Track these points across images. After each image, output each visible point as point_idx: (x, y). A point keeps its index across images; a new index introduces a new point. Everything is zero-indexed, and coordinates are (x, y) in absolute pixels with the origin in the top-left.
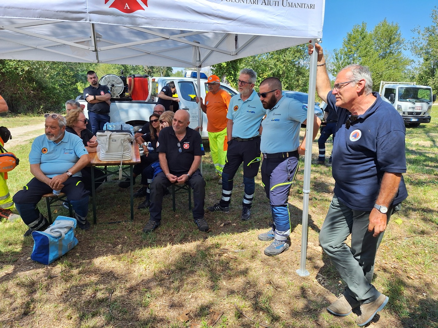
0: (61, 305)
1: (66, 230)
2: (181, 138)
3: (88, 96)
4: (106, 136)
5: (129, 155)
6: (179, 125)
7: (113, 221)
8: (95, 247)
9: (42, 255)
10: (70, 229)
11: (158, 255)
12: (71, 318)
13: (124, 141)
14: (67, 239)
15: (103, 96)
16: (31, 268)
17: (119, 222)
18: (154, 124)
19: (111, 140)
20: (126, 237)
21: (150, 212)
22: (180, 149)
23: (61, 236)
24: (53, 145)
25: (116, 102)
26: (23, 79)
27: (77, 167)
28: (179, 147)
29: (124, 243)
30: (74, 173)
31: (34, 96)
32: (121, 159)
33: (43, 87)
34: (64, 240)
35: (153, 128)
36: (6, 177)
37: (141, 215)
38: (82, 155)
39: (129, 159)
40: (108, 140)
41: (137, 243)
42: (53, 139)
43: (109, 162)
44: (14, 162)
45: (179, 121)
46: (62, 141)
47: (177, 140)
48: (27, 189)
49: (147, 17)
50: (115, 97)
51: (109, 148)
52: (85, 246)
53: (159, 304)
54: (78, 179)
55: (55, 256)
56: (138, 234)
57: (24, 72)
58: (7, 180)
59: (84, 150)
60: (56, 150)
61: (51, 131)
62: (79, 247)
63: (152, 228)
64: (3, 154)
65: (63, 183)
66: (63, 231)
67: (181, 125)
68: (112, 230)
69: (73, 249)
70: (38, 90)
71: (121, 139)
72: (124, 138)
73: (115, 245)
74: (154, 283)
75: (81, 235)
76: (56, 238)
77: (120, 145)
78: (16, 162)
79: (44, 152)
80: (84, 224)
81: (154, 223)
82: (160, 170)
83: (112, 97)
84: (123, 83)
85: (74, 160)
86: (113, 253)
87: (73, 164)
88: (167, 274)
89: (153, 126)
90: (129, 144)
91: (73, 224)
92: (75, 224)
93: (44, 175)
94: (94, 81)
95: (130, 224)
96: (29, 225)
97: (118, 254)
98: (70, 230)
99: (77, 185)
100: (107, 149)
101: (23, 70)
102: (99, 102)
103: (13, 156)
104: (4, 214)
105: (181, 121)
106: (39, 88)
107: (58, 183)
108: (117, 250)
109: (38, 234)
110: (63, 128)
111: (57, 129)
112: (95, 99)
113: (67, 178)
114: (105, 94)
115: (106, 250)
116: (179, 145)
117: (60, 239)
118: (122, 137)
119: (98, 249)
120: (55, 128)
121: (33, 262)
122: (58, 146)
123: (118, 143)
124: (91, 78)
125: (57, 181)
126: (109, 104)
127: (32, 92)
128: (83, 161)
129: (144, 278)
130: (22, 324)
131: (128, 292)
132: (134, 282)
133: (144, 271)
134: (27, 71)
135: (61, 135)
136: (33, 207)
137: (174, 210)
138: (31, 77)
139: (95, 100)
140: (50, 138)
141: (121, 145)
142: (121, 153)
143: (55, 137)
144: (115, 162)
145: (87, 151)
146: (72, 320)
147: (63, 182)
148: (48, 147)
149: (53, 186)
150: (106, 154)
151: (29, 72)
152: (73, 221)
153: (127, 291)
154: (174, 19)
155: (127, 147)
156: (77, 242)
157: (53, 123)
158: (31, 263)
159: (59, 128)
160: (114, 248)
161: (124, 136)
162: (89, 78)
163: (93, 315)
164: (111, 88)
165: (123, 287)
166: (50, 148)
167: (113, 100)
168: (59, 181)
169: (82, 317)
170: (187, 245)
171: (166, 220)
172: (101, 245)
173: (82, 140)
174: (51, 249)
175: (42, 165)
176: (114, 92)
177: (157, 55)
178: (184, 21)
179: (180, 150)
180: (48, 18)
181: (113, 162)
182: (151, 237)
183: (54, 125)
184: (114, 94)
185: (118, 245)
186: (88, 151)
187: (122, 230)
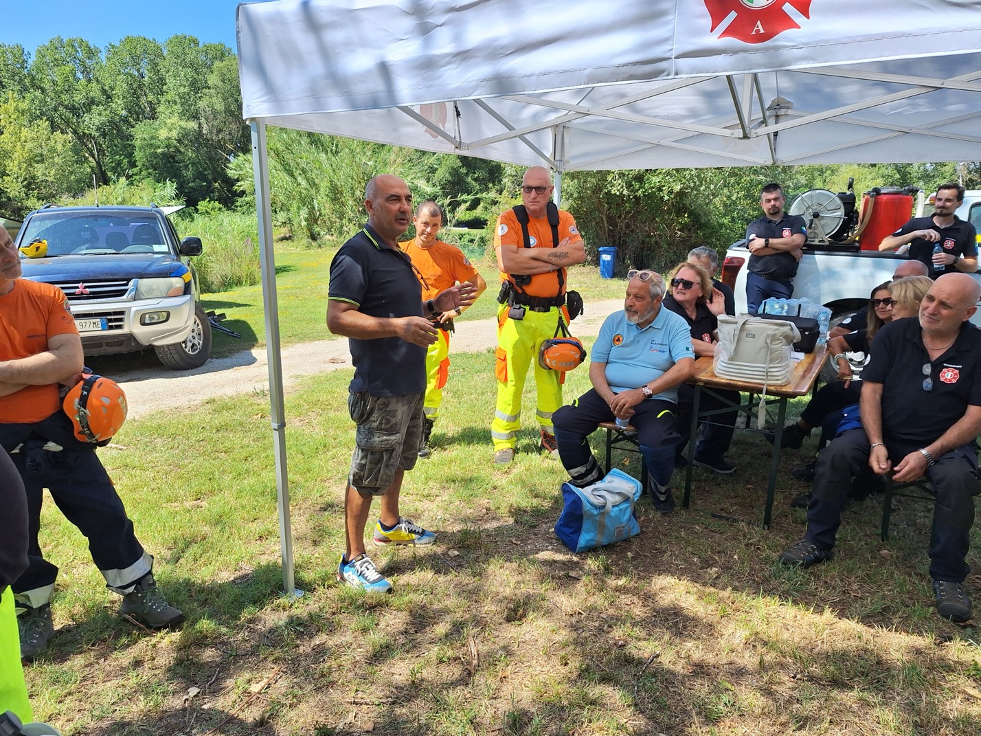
0: (564, 633)
1: (618, 499)
2: (936, 350)
3: (753, 239)
4: (736, 323)
5: (779, 373)
6: (939, 313)
7: (724, 514)
8: (665, 552)
9: (571, 530)
10: (626, 499)
11: (791, 623)
12: (566, 664)
13: (774, 338)
14: (616, 516)
15: (788, 238)
16: (550, 547)
17: (735, 521)
18: (882, 308)
19: (744, 334)
20: (736, 557)
21: (810, 520)
22: (929, 380)
23: (604, 507)
24: (635, 332)
25: (816, 252)
26: (669, 209)
27: (665, 381)
28: (927, 376)
29: (726, 568)
30: (657, 391)
31: (681, 241)
32: (764, 380)
33: (700, 224)
34: (610, 516)
35: (877, 318)
36: (561, 380)
37: (793, 522)
38: (681, 357)
39: (780, 382)
40: (737, 332)
41: (757, 579)
42: (635, 319)
43: (732, 382)
44: (577, 356)
45: (942, 304)
46: (651, 325)
47: (924, 356)
48: (576, 405)
49: (804, 44)
50: (816, 242)
51: (735, 350)
52: (650, 544)
53: (744, 731)
54: (665, 405)
55: (591, 540)
56: (767, 561)
57: (672, 196)
58: (563, 385)
59: (687, 349)
60: (638, 342)
61: (634, 303)
62: (636, 542)
63: (802, 559)
64: (565, 339)
65: (635, 407)
66: (612, 499)
67: (944, 312)
68: (713, 531)
69: (625, 540)
70: (690, 230)
71: (765, 334)
72: (773, 333)
73: (707, 564)
74: (754, 681)
75: (650, 521)
76: (596, 507)
77: (762, 348)
78: (580, 357)
79: (617, 342)
80: (662, 499)
81: (812, 548)
82: (855, 424)
83: (808, 243)
84: (843, 209)
85: (665, 365)
86: (695, 579)
87: (661, 372)
88: (793, 677)
89: (877, 313)
90: (784, 347)
91: (634, 492)
92: (637, 491)
93: (607, 386)
94: (774, 206)
95: (756, 533)
96: (570, 471)
97: (704, 584)
98: (626, 501)
99: (659, 416)
100: (732, 351)
101: (671, 192)
102: (774, 252)
103: (578, 345)
104: (548, 444)
105: (948, 302)
106: (693, 226)
107: (624, 405)
108: (707, 576)
109: (569, 489)
110: (658, 300)
111: (644, 302)
112: (767, 245)
113: (641, 398)
114: (792, 235)
115: (683, 567)
116: (927, 369)
117: (601, 511)
118: (770, 329)
119: (669, 558)
120: (642, 298)
121: (557, 539)
122: (643, 335)
123: (760, 341)
124: (769, 201)
125: (623, 401)
126: (797, 257)
127: (679, 233)
128: (679, 371)
129: (736, 659)
130: (497, 634)
131: (690, 671)
132: (711, 656)
133: (742, 645)
134: (677, 192)
135: (650, 314)
136: (579, 441)
137: (884, 535)
138: (683, 204)
139: (766, 249)
140: (631, 318)
141: (765, 347)
142: (764, 366)
143: (639, 317)
144: (744, 384)
145: (692, 352)
146: (567, 668)
147: (633, 405)
148: (625, 335)
149: (615, 409)
150: (729, 364)
151: (681, 194)
152: (635, 485)
153: (689, 667)
154: (877, 34)
155: (780, 353)
156: (636, 530)
157: (640, 288)
158: (552, 538)
159: (649, 300)
160: (702, 568)
161: (776, 327)
162: (764, 200)
163: (604, 679)
164: (812, 221)
165: (683, 656)
166: (628, 335)
167: (810, 249)
168: (626, 401)
169: (582, 671)
170: (881, 633)
171: (851, 553)
172: (680, 553)
173: (690, 328)
174: (586, 525)
175: (609, 365)
176: (816, 231)
177: (932, 133)
178: (909, 35)
179: (928, 384)
180: (601, 82)
181: (741, 383)
182: (794, 578)
183: (642, 293)
184: (816, 235)
185: (711, 566)
186: (695, 352)
187: (735, 539)
